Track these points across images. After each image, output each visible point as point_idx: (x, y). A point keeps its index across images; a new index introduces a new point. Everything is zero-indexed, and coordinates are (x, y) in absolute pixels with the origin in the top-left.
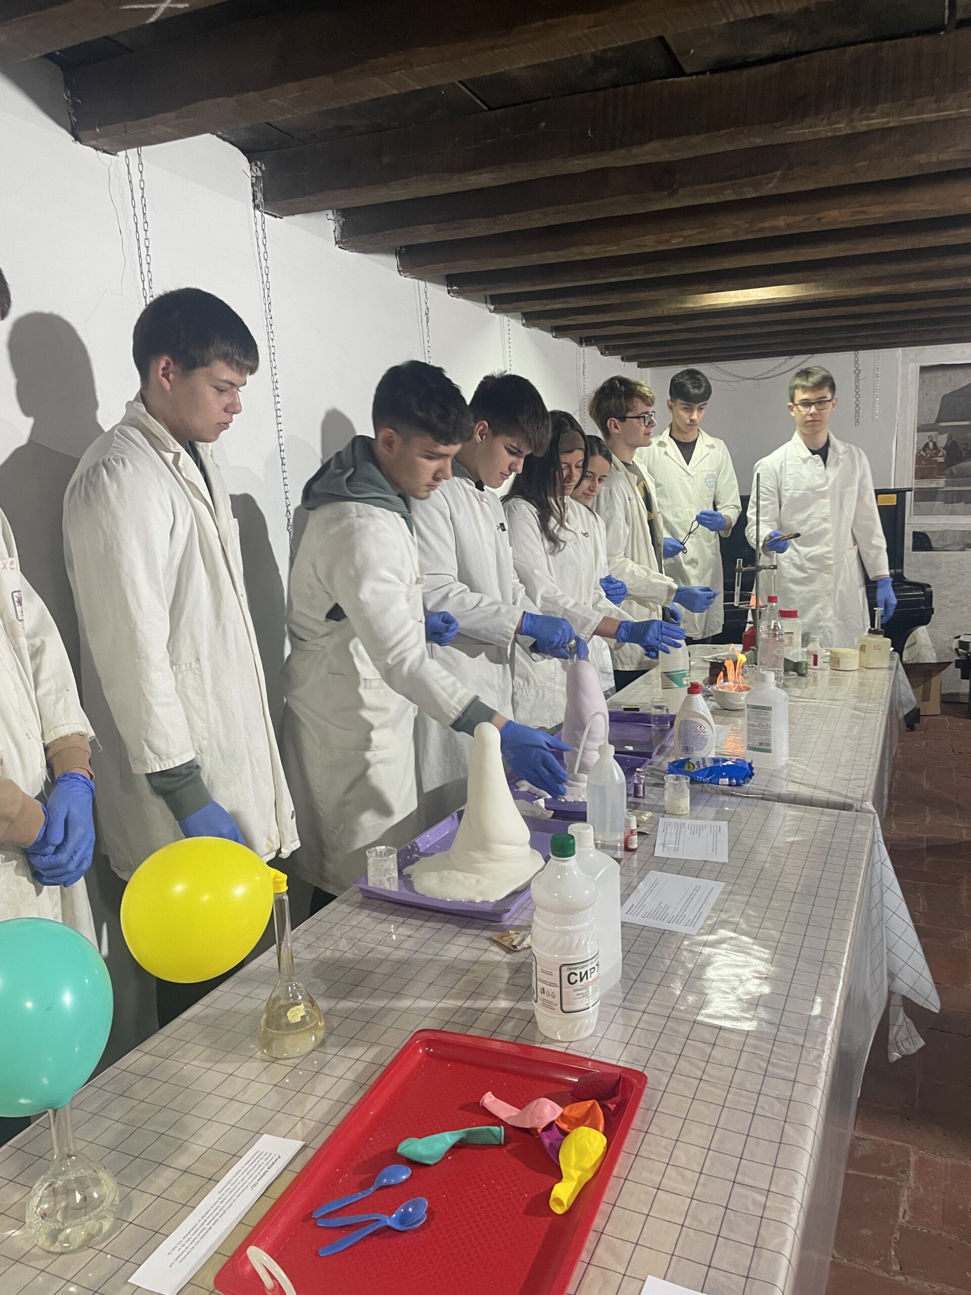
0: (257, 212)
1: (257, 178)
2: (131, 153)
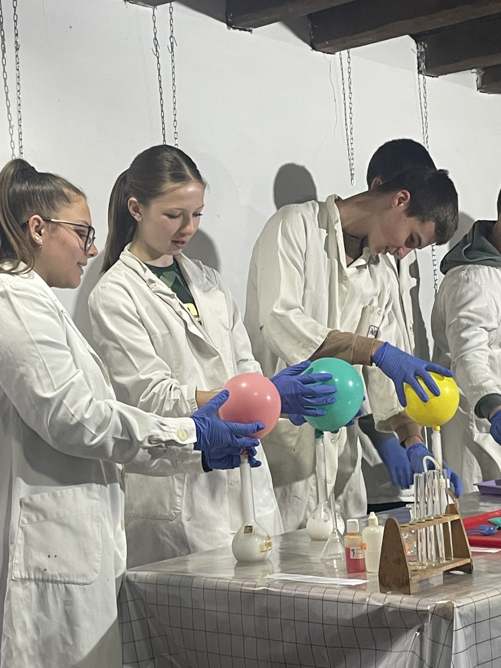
0: (421, 75)
1: (421, 53)
2: (344, 53)
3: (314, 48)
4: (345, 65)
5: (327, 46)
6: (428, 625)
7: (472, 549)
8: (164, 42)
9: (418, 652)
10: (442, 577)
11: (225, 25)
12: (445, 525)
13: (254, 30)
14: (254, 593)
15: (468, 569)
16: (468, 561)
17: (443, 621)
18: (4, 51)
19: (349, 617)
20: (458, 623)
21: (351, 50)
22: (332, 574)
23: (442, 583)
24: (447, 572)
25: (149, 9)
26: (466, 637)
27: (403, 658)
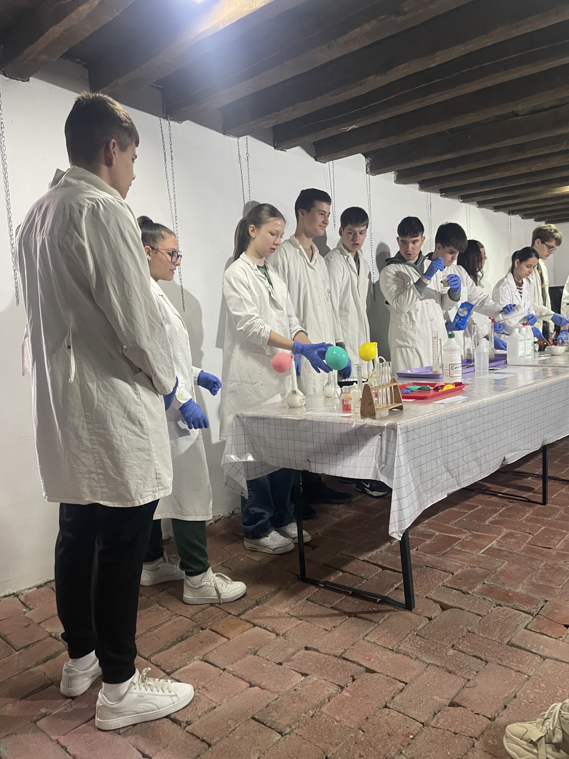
0: (367, 175)
1: (368, 163)
2: (331, 162)
3: (316, 160)
4: (331, 169)
5: (323, 159)
6: (384, 433)
7: (403, 400)
8: (244, 156)
9: (380, 445)
10: (388, 412)
11: (273, 148)
12: (391, 388)
13: (287, 150)
14: (299, 421)
15: (401, 408)
16: (401, 404)
17: (392, 431)
18: (166, 160)
19: (346, 430)
20: (399, 432)
21: (335, 161)
22: (335, 412)
23: (388, 414)
24: (390, 410)
25: (236, 139)
26: (403, 439)
27: (372, 448)
